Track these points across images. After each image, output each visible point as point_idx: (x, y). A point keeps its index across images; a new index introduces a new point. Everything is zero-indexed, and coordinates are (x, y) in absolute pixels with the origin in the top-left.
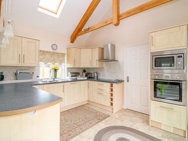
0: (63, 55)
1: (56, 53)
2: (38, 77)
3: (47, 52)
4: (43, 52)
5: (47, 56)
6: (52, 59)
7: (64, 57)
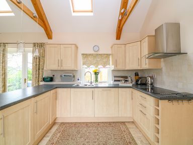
0: (108, 55)
1: (100, 54)
2: (78, 80)
3: (90, 55)
4: (85, 56)
5: (89, 59)
6: (95, 62)
7: (109, 58)
